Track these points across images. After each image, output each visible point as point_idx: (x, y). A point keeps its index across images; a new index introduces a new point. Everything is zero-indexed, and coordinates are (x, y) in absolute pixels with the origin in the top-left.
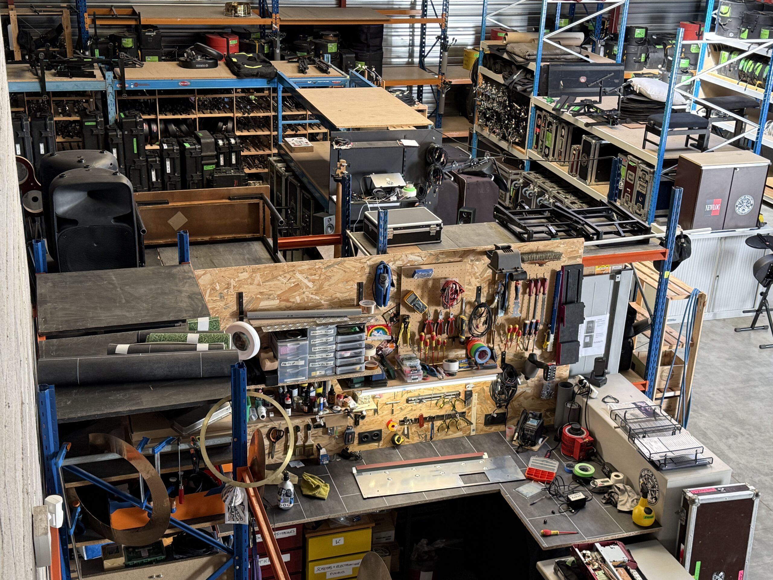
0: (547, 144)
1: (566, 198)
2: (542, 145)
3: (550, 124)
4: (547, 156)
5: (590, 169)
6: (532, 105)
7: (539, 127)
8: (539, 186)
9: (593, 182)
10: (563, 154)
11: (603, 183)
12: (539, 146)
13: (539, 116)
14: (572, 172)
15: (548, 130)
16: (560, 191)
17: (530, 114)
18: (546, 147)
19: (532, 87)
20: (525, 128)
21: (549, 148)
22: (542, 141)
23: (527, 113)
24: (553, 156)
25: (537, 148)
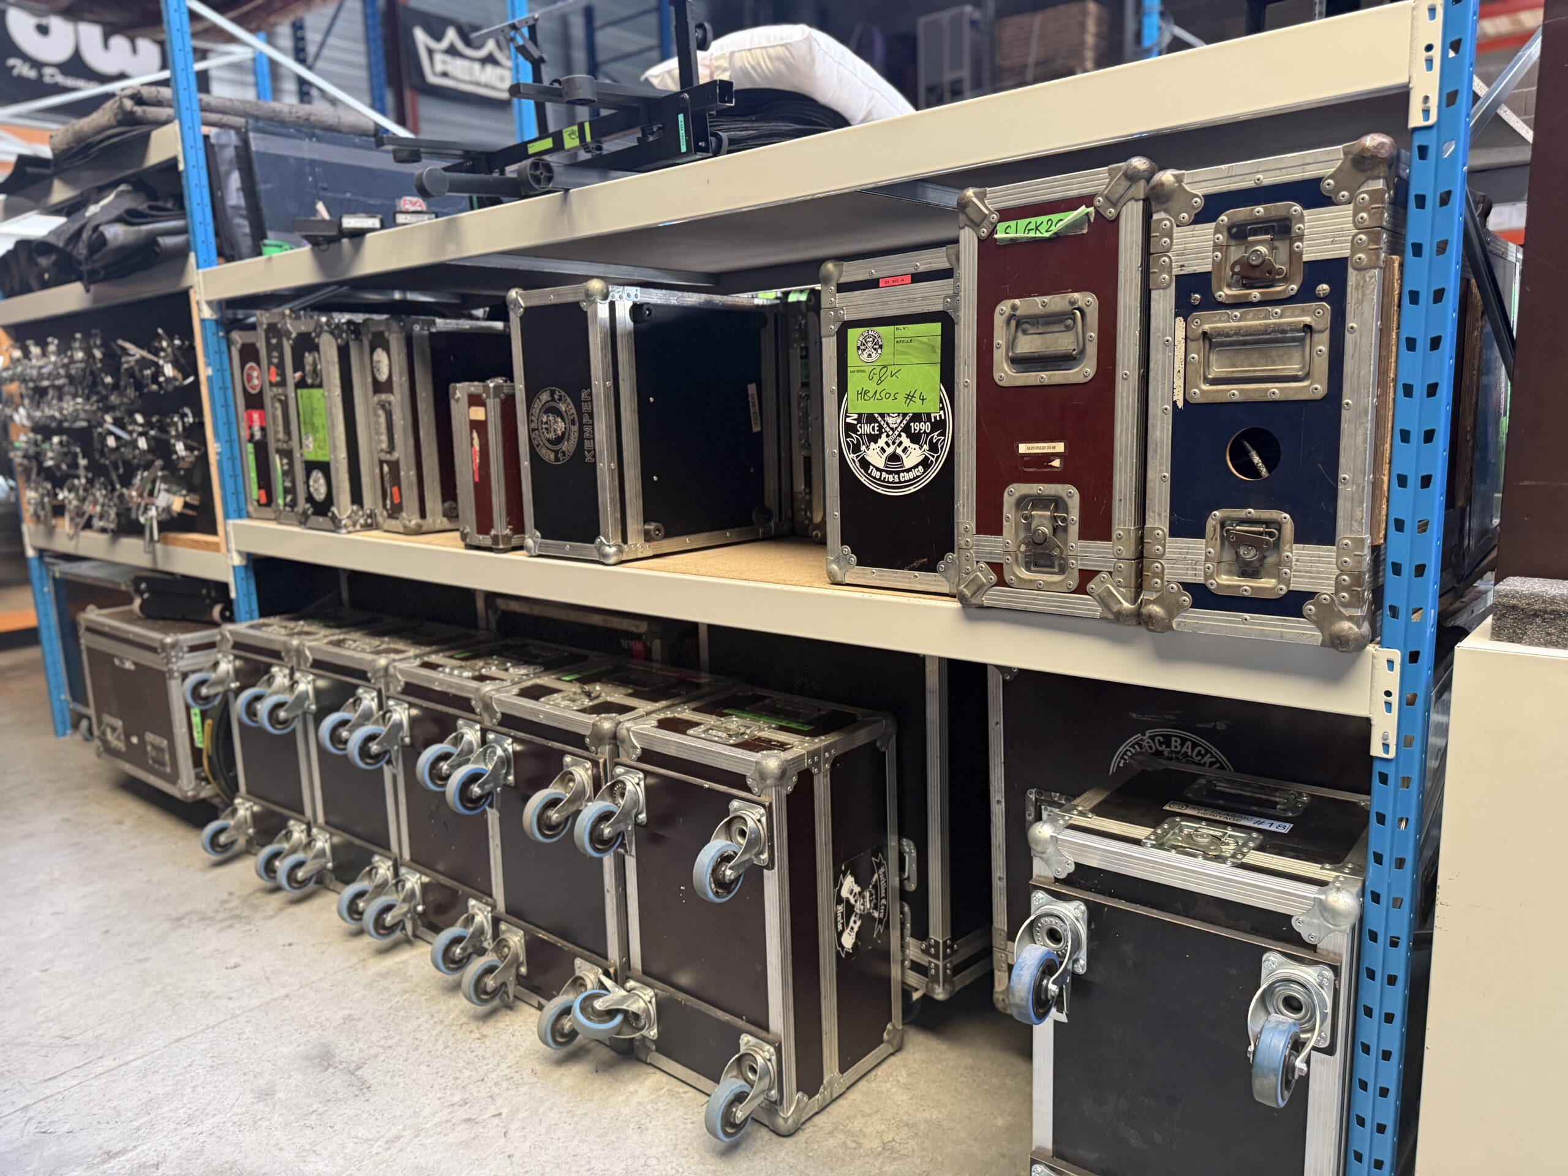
0: (312, 450)
2: (289, 473)
3: (306, 344)
4: (323, 508)
6: (202, 312)
7: (254, 402)
8: (317, 664)
9: (635, 540)
12: (279, 483)
13: (249, 353)
15: (301, 384)
17: (205, 372)
18: (311, 466)
19: (183, 231)
20: (195, 434)
21: (324, 468)
22: (287, 454)
23: (187, 362)
24: (357, 498)
25: (270, 501)
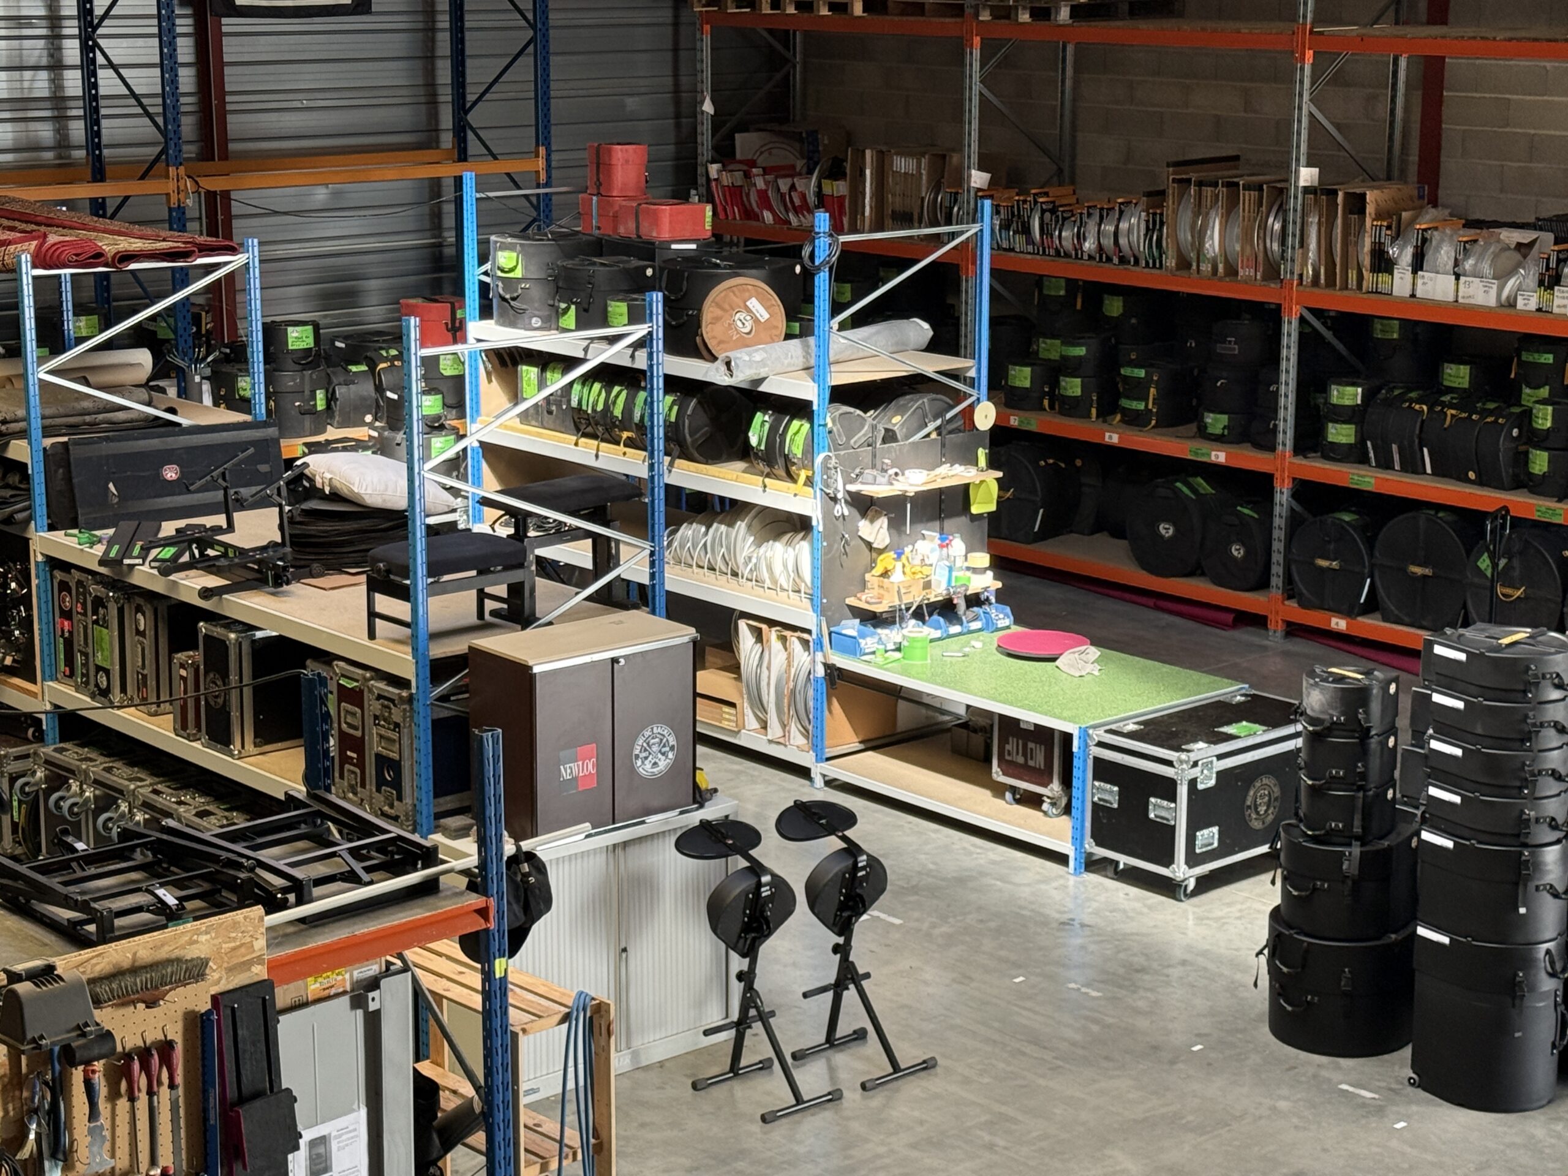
0: (100, 659)
1: (180, 803)
2: (85, 665)
3: (99, 603)
4: (105, 693)
5: (235, 714)
6: (37, 556)
7: (67, 615)
8: (96, 782)
9: (250, 747)
10: (151, 683)
11: (279, 745)
12: (79, 670)
13: (64, 586)
14: (184, 727)
15: (96, 622)
16: (159, 787)
17: (34, 582)
18: (99, 669)
19: (29, 508)
20: (27, 624)
21: (107, 672)
22: (85, 654)
23: (25, 581)
24: (123, 690)
25: (72, 675)
